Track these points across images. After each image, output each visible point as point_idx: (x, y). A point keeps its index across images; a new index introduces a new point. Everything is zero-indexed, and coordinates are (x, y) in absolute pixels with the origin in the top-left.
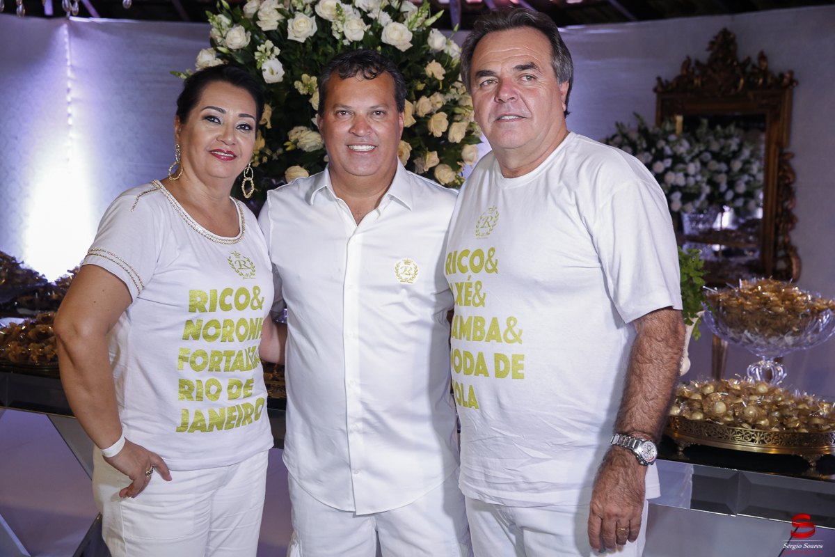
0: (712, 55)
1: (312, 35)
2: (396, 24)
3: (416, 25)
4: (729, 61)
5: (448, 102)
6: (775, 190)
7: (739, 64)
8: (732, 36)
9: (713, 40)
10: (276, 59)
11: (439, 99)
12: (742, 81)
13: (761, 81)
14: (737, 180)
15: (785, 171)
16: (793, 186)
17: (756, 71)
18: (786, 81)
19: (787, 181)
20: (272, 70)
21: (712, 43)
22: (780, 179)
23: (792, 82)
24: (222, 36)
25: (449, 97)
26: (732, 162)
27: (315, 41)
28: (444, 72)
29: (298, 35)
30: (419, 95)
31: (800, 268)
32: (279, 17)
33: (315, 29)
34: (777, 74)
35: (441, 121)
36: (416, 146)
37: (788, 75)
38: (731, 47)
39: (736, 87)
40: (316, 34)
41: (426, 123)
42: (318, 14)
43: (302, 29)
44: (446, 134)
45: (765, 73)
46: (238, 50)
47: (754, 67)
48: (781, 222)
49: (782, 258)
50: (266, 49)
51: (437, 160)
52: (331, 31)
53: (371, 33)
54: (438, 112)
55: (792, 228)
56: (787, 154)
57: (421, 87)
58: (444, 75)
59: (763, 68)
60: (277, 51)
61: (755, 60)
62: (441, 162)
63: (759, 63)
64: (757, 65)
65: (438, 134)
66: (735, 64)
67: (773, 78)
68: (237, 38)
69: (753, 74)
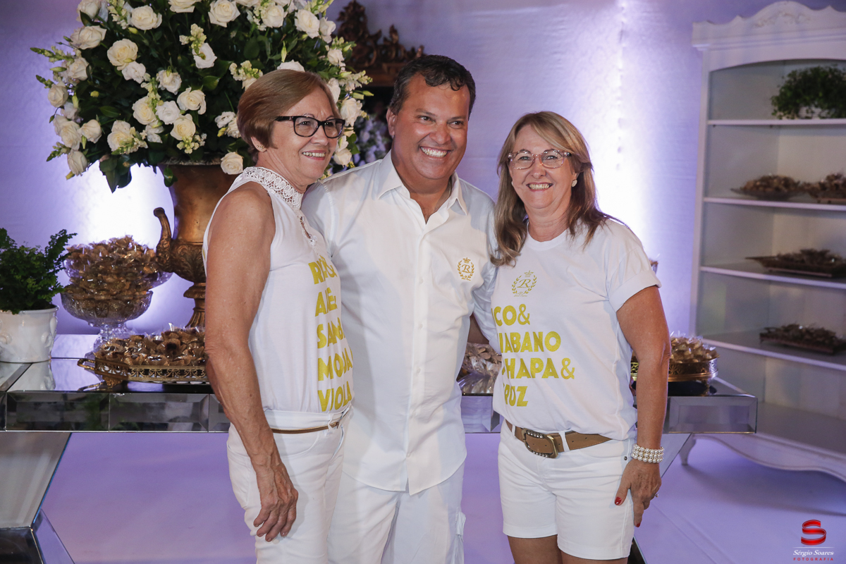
0: (342, 25)
1: (233, 20)
4: (361, 34)
7: (371, 37)
8: (362, 9)
9: (344, 11)
10: (206, 44)
12: (375, 53)
13: (394, 55)
14: (367, 151)
17: (388, 44)
20: (205, 57)
21: (342, 14)
26: (361, 132)
27: (230, 24)
29: (220, 19)
33: (237, 13)
34: (408, 49)
37: (420, 50)
38: (362, 19)
39: (370, 60)
43: (222, 14)
45: (397, 46)
47: (385, 39)
53: (288, 20)
59: (394, 42)
60: (204, 35)
61: (386, 33)
63: (391, 37)
64: (389, 39)
66: (367, 36)
67: (405, 51)
68: (146, 18)
69: (384, 47)
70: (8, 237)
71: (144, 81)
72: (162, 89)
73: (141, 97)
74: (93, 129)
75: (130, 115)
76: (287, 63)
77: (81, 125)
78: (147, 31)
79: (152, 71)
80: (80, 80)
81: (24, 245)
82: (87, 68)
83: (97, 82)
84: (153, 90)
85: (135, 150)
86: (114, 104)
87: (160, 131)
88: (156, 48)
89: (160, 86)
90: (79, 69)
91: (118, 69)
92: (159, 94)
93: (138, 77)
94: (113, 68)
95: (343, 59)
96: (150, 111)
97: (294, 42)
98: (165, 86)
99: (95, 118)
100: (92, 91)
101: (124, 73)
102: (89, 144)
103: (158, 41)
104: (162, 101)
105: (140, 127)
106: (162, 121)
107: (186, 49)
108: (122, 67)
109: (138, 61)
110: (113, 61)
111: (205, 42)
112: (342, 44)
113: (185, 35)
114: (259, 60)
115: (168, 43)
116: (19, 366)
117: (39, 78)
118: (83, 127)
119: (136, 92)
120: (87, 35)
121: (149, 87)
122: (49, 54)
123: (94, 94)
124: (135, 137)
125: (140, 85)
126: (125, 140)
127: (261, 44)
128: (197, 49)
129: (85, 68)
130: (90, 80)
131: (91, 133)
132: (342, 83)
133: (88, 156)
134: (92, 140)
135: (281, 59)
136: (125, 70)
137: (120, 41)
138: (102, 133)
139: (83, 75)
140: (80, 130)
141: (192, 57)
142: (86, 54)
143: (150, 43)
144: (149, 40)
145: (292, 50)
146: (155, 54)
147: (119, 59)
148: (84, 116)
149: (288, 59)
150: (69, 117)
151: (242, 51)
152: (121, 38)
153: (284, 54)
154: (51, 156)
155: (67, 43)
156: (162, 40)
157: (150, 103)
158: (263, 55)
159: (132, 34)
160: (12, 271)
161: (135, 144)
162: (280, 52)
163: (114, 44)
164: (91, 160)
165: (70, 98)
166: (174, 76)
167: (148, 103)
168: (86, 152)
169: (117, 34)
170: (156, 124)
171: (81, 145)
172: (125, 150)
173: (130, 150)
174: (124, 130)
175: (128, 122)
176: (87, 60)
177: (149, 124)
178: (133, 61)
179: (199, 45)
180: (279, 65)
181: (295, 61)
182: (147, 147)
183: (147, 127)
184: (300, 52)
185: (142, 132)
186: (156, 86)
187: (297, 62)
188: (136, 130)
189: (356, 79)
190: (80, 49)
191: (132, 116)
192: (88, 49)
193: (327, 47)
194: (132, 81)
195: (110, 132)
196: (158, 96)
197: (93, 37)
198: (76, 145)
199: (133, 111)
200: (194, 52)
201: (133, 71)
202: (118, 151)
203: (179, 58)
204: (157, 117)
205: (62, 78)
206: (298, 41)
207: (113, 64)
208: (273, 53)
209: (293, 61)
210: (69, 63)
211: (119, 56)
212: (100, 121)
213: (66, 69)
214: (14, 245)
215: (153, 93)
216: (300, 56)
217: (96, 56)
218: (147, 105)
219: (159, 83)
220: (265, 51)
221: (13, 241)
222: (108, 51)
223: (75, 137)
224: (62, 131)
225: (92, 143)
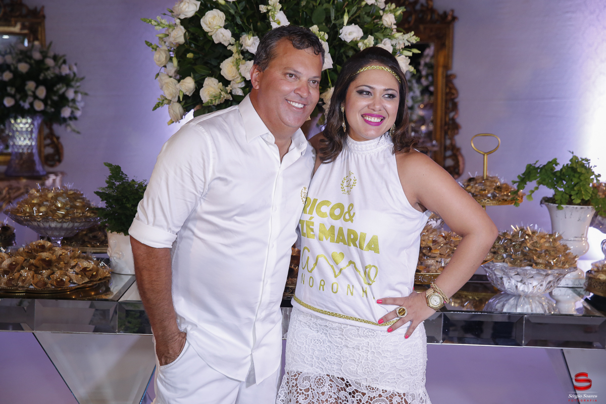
6: (444, 104)
12: (414, 17)
13: (429, 17)
15: (450, 89)
16: (456, 100)
17: (424, 9)
18: (450, 18)
19: (453, 97)
22: (447, 94)
23: (454, 18)
31: (464, 164)
34: (441, 12)
39: (409, 22)
45: (432, 11)
47: (422, 5)
48: (449, 129)
49: (450, 157)
55: (457, 133)
56: (451, 75)
59: (430, 7)
63: (427, 3)
64: (425, 4)
67: (438, 15)
69: (421, 11)
70: (122, 172)
71: (230, 44)
72: (245, 50)
73: (227, 57)
74: (189, 84)
75: (218, 73)
76: (348, 27)
77: (179, 81)
78: (233, 2)
79: (236, 36)
80: (179, 44)
81: (134, 179)
82: (185, 34)
83: (193, 45)
84: (237, 52)
85: (222, 102)
86: (206, 63)
87: (243, 85)
88: (241, 17)
89: (242, 48)
90: (179, 35)
91: (209, 34)
92: (242, 55)
93: (225, 41)
94: (205, 34)
95: (395, 22)
96: (234, 68)
97: (355, 9)
98: (248, 48)
99: (190, 76)
100: (188, 53)
101: (214, 37)
102: (185, 96)
103: (241, 11)
104: (244, 61)
105: (226, 82)
106: (244, 78)
107: (265, 17)
108: (213, 33)
109: (226, 27)
110: (205, 28)
111: (280, 10)
112: (394, 9)
113: (264, 5)
114: (324, 24)
115: (250, 12)
116: (130, 277)
117: (147, 43)
118: (181, 83)
119: (223, 52)
120: (185, 7)
121: (233, 49)
122: (156, 24)
123: (190, 55)
124: (222, 91)
125: (226, 47)
126: (214, 94)
127: (327, 11)
128: (273, 16)
129: (183, 35)
130: (187, 44)
131: (187, 88)
132: (394, 42)
133: (184, 106)
134: (188, 94)
135: (343, 23)
136: (215, 35)
137: (211, 11)
138: (196, 88)
139: (182, 40)
140: (178, 86)
141: (269, 23)
142: (185, 22)
143: (235, 12)
144: (234, 9)
145: (352, 16)
146: (239, 21)
147: (209, 26)
148: (181, 75)
149: (349, 23)
150: (170, 75)
151: (311, 18)
152: (212, 9)
153: (346, 18)
154: (155, 106)
155: (170, 14)
156: (245, 9)
157: (235, 63)
158: (328, 20)
159: (221, 5)
160: (124, 200)
161: (222, 96)
162: (342, 17)
163: (206, 13)
164: (186, 110)
165: (171, 59)
166: (254, 39)
167: (233, 62)
168: (183, 103)
169: (209, 5)
170: (239, 80)
171: (179, 97)
172: (214, 102)
173: (217, 102)
174: (213, 86)
175: (217, 79)
176: (185, 28)
177: (233, 80)
178: (221, 27)
179: (276, 13)
180: (342, 28)
181: (355, 24)
182: (231, 99)
183: (232, 83)
184: (359, 17)
185: (227, 86)
186: (240, 48)
187: (357, 26)
188: (223, 85)
189: (405, 39)
190: (179, 19)
191: (220, 74)
192: (185, 19)
193: (381, 12)
194: (220, 44)
195: (203, 87)
196: (241, 57)
197: (189, 9)
198: (175, 97)
199: (221, 69)
200: (271, 19)
201: (221, 35)
202: (208, 103)
203: (259, 24)
204: (240, 74)
205: (165, 42)
206: (358, 7)
207: (206, 31)
208: (336, 19)
209: (353, 24)
210: (170, 30)
211: (210, 23)
212: (194, 78)
213: (168, 35)
214: (126, 179)
215: (237, 54)
216: (358, 20)
217: (192, 24)
218: (232, 64)
219: (242, 46)
220: (330, 17)
221: (126, 175)
222: (202, 20)
223: (174, 91)
224: (164, 86)
225: (188, 96)
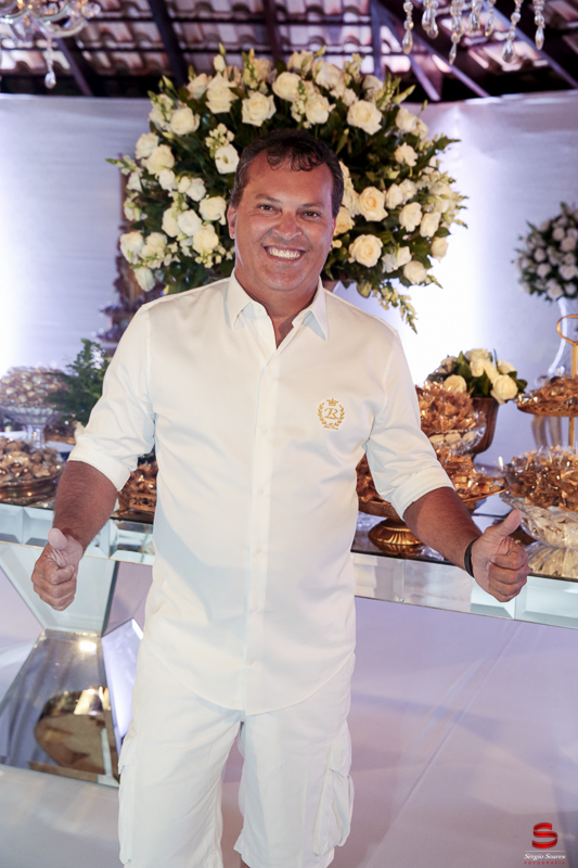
1: (270, 117)
2: (362, 102)
3: (385, 104)
5: (419, 191)
10: (231, 146)
11: (408, 189)
20: (227, 159)
24: (166, 120)
25: (420, 185)
27: (270, 124)
28: (416, 156)
29: (253, 118)
30: (389, 183)
32: (233, 97)
33: (274, 110)
35: (414, 214)
36: (386, 242)
40: (273, 117)
41: (397, 216)
42: (276, 92)
43: (258, 111)
44: (418, 228)
46: (184, 136)
50: (219, 136)
51: (410, 257)
52: (290, 112)
53: (337, 114)
54: (408, 202)
57: (393, 175)
58: (416, 160)
60: (231, 136)
62: (413, 259)
65: (411, 228)
68: (183, 122)
71: (172, 189)
73: (168, 206)
75: (162, 227)
84: (178, 199)
87: (188, 243)
92: (187, 204)
93: (169, 186)
96: (174, 222)
104: (187, 211)
106: (184, 233)
108: (157, 176)
111: (231, 143)
119: (166, 201)
121: (175, 195)
125: (168, 194)
136: (161, 178)
147: (155, 166)
166: (198, 184)
167: (173, 213)
170: (182, 236)
175: (160, 234)
177: (178, 238)
178: (166, 168)
179: (221, 147)
182: (180, 261)
185: (172, 244)
188: (165, 242)
196: (185, 206)
199: (163, 222)
201: (164, 178)
207: (150, 172)
211: (153, 164)
212: (142, 233)
218: (171, 215)
